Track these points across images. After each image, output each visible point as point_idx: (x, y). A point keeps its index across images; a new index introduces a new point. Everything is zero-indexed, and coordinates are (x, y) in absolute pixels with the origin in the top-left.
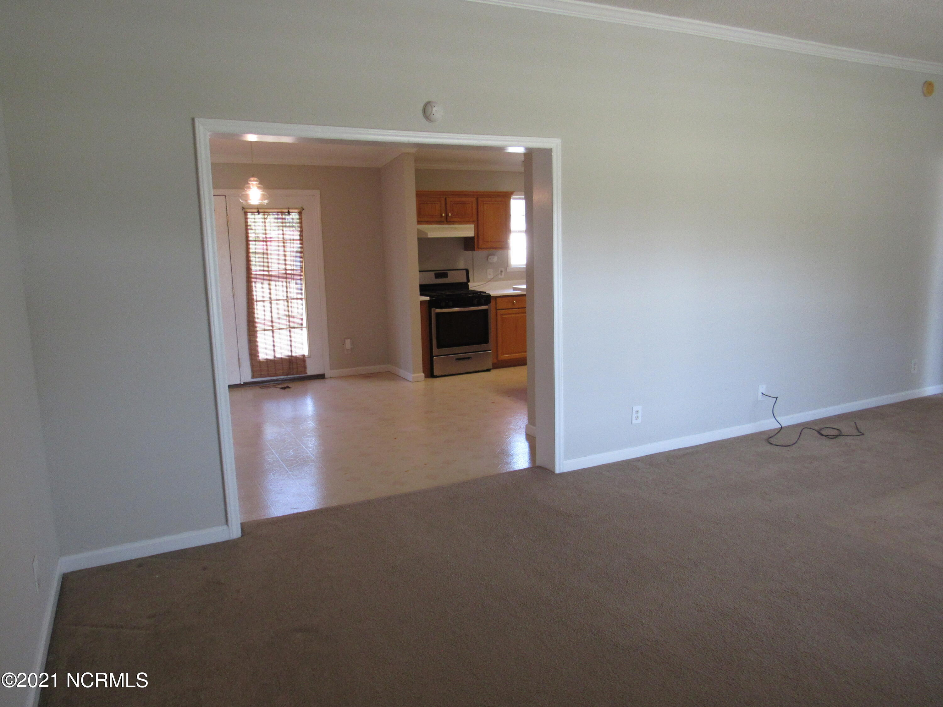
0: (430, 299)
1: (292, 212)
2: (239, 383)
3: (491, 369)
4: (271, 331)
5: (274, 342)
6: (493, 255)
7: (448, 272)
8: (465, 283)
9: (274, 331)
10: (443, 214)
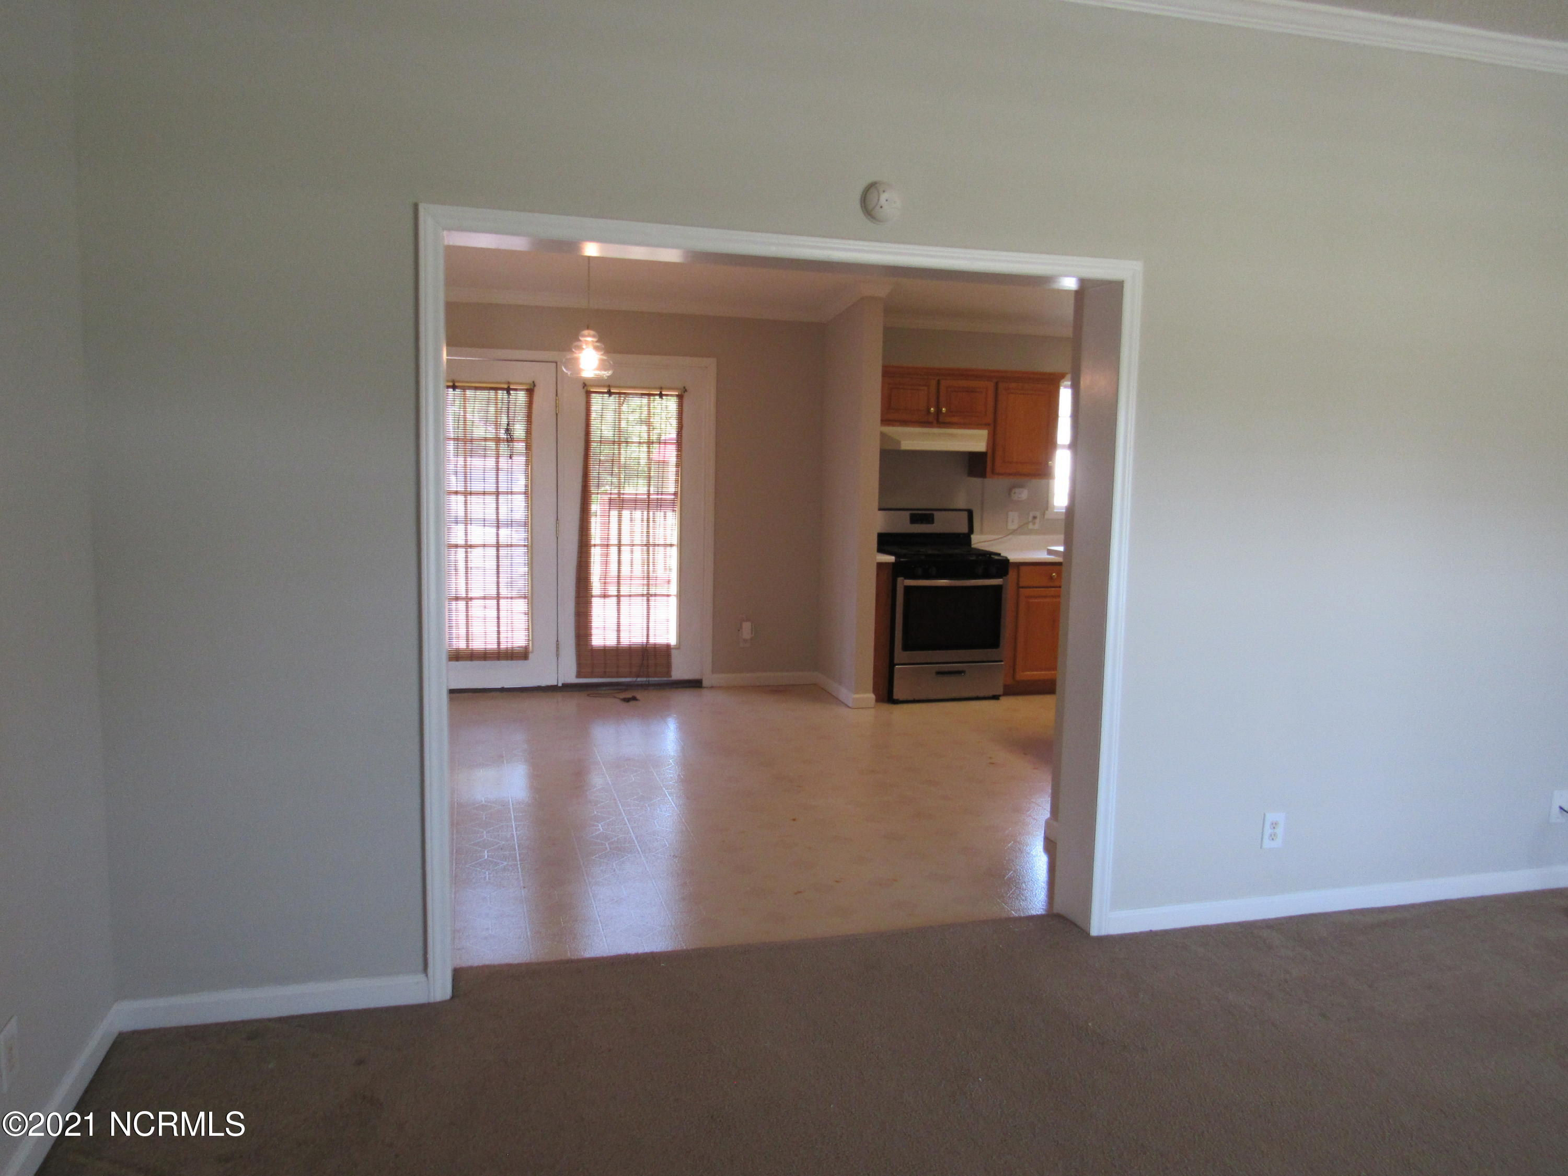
0: (896, 560)
1: (667, 395)
2: (554, 683)
3: (1000, 696)
4: (616, 598)
5: (619, 618)
6: (1021, 486)
7: (935, 513)
8: (964, 534)
9: (621, 598)
10: (932, 409)
